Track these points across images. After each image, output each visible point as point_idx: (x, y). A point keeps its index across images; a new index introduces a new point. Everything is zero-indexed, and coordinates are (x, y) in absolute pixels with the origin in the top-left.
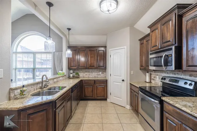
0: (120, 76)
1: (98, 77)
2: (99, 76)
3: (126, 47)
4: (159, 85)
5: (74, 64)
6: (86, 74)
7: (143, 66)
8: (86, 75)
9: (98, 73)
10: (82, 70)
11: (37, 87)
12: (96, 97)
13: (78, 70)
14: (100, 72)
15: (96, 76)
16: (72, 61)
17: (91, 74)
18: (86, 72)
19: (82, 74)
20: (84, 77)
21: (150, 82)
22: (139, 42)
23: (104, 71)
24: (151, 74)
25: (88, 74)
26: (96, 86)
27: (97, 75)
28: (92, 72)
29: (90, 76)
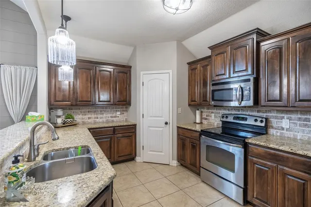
1: (113, 121)
2: (115, 119)
3: (170, 71)
4: (216, 125)
6: (90, 116)
7: (195, 101)
8: (89, 118)
9: (112, 114)
10: (80, 109)
12: (117, 159)
13: (69, 109)
14: (117, 111)
15: (110, 119)
17: (99, 116)
18: (89, 112)
19: (80, 116)
21: (201, 123)
22: (187, 66)
23: (124, 109)
24: (202, 112)
25: (93, 116)
26: (117, 138)
27: (112, 117)
28: (101, 111)
29: (97, 120)
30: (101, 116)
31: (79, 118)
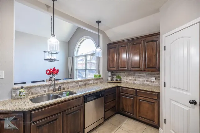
0: (187, 91)
1: (148, 85)
2: (150, 84)
5: (113, 64)
6: (131, 78)
9: (148, 78)
11: (50, 89)
12: (138, 117)
14: (152, 77)
15: (146, 82)
16: (111, 61)
17: (137, 79)
18: (130, 75)
19: (125, 78)
20: (127, 83)
25: (133, 78)
26: (139, 99)
27: (147, 81)
28: (138, 76)
29: (136, 82)
30: (139, 79)
31: (125, 79)
